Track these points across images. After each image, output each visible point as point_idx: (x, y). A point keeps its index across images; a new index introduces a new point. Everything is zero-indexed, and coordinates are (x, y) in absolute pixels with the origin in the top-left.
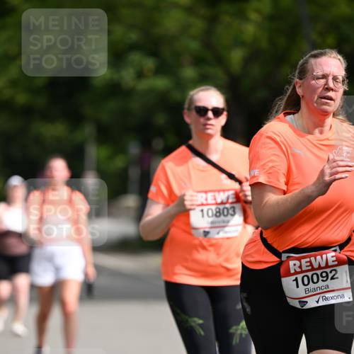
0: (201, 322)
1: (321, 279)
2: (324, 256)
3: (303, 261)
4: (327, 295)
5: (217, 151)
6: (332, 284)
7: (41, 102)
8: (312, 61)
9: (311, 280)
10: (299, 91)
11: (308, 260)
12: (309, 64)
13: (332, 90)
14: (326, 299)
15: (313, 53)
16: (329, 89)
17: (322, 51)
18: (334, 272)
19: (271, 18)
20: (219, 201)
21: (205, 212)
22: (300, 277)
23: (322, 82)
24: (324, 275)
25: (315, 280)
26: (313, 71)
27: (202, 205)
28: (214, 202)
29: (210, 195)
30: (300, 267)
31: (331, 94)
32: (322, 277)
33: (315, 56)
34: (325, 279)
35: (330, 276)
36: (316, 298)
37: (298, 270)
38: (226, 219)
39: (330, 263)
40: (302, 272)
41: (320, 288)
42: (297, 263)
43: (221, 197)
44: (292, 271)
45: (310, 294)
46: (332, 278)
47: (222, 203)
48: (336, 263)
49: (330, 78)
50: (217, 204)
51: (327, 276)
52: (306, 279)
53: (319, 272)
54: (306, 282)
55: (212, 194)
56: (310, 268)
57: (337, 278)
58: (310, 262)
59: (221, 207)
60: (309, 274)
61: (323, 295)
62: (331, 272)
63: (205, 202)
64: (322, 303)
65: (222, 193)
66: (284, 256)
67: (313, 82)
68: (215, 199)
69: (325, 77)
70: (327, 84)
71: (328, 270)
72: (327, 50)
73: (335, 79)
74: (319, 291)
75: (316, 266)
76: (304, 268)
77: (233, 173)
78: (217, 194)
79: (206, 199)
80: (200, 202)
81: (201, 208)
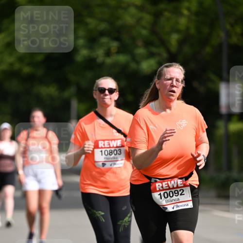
0: (103, 213)
1: (174, 194)
2: (176, 181)
3: (164, 183)
6: (181, 198)
7: (40, 72)
8: (165, 69)
9: (169, 195)
10: (157, 86)
11: (166, 183)
12: (163, 71)
13: (175, 86)
14: (178, 206)
15: (166, 65)
16: (173, 86)
17: (171, 64)
18: (182, 191)
19: (197, 14)
22: (162, 193)
23: (170, 82)
24: (176, 192)
25: (171, 195)
26: (165, 75)
30: (162, 187)
31: (174, 89)
32: (175, 193)
33: (167, 67)
34: (177, 195)
35: (180, 193)
36: (172, 206)
37: (161, 189)
38: (116, 156)
39: (179, 186)
40: (163, 190)
41: (175, 200)
42: (160, 184)
44: (158, 189)
46: (181, 195)
48: (182, 185)
49: (175, 80)
51: (178, 193)
52: (166, 194)
53: (173, 190)
54: (166, 196)
55: (108, 142)
56: (168, 188)
57: (184, 194)
58: (168, 184)
60: (168, 192)
61: (176, 204)
62: (180, 191)
64: (175, 209)
66: (153, 180)
67: (165, 82)
68: (109, 145)
69: (171, 79)
70: (172, 83)
71: (178, 190)
72: (174, 63)
73: (177, 80)
74: (174, 202)
76: (164, 188)
78: (110, 142)
80: (100, 146)
81: (101, 150)
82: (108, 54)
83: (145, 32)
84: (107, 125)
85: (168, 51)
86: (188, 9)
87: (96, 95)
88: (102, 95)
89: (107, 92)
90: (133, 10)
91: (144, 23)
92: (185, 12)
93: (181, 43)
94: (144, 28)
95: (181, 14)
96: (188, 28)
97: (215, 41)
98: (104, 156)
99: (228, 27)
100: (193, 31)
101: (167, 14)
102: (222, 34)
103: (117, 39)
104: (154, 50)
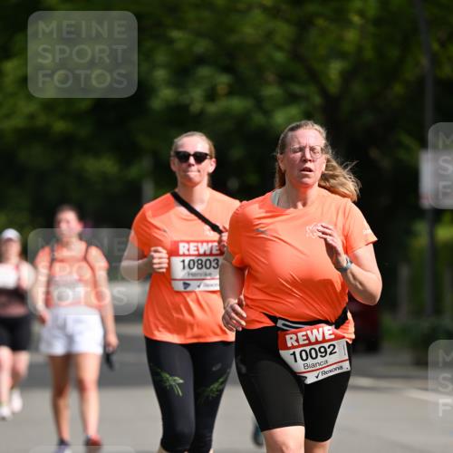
0: (182, 381)
1: (319, 354)
2: (321, 330)
3: (300, 334)
4: (326, 369)
5: (202, 202)
6: (331, 359)
9: (309, 355)
11: (304, 333)
18: (332, 347)
19: (378, 22)
20: (202, 251)
21: (186, 263)
22: (297, 351)
24: (322, 350)
25: (314, 356)
27: (184, 255)
28: (196, 253)
29: (192, 245)
32: (320, 352)
34: (323, 355)
35: (329, 351)
36: (316, 373)
37: (296, 344)
38: (208, 271)
39: (327, 337)
40: (299, 346)
41: (320, 364)
43: (204, 248)
44: (289, 345)
45: (309, 369)
46: (331, 353)
47: (205, 255)
48: (333, 337)
50: (199, 255)
51: (326, 351)
52: (304, 354)
53: (317, 347)
54: (304, 357)
55: (196, 244)
56: (307, 342)
57: (336, 353)
59: (204, 259)
60: (308, 349)
62: (329, 347)
63: (187, 253)
65: (205, 244)
66: (280, 323)
68: (198, 250)
71: (326, 345)
74: (318, 367)
75: (313, 340)
76: (301, 343)
77: (218, 224)
78: (200, 245)
79: (188, 250)
80: (181, 252)
81: (182, 258)
82: (211, 96)
83: (280, 56)
84: (193, 217)
85: (324, 92)
86: (362, 14)
87: (175, 165)
88: (184, 165)
89: (192, 160)
90: (258, 16)
91: (278, 39)
92: (356, 19)
93: (347, 77)
94: (279, 48)
95: (349, 23)
96: (360, 49)
97: (410, 73)
98: (187, 270)
99: (436, 46)
100: (369, 54)
101: (320, 22)
102: (424, 61)
103: (227, 69)
104: (297, 89)
